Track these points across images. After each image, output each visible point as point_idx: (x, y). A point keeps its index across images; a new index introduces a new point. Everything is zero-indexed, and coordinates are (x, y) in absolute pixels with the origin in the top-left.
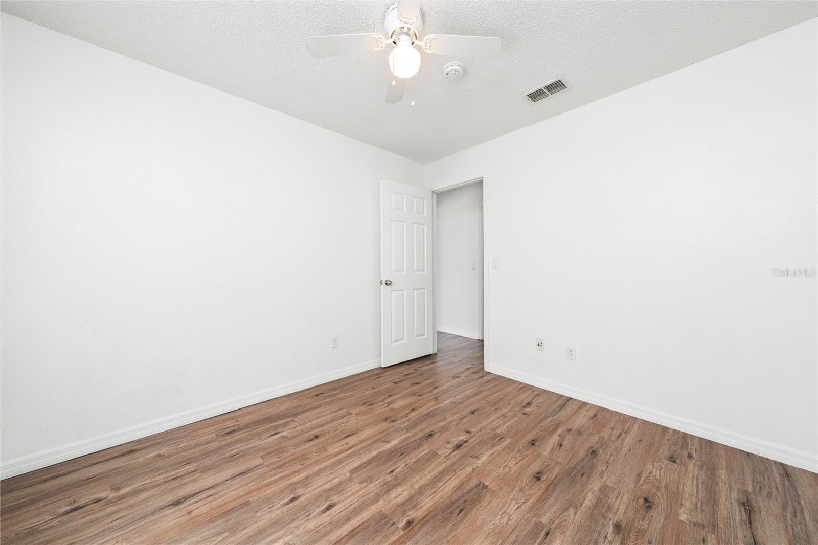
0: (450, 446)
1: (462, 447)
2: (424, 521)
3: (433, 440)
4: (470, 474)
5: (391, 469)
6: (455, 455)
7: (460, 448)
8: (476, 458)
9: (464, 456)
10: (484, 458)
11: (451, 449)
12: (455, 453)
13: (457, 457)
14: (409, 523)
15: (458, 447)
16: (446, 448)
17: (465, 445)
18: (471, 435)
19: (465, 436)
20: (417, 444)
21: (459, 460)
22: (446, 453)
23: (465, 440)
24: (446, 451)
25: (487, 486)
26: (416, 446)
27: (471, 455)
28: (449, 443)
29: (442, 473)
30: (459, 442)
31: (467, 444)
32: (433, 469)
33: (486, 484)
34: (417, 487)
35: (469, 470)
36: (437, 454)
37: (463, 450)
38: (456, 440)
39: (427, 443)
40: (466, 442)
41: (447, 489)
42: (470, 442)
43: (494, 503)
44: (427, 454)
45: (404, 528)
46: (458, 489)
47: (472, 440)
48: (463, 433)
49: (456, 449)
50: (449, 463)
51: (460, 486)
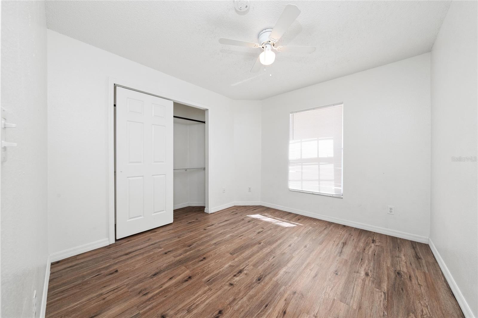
0: (245, 272)
1: (238, 271)
2: (255, 244)
3: (257, 275)
4: (236, 258)
5: (274, 258)
6: (243, 266)
7: (239, 270)
8: (231, 266)
9: (238, 266)
10: (227, 266)
11: (245, 270)
12: (243, 268)
13: (241, 265)
14: (260, 244)
15: (240, 272)
16: (248, 270)
17: (236, 273)
18: (229, 282)
19: (234, 281)
20: (266, 272)
21: (241, 264)
22: (248, 267)
23: (235, 277)
24: (248, 269)
25: (230, 254)
26: (267, 271)
27: (233, 267)
28: (246, 274)
29: (250, 258)
30: (240, 275)
31: (234, 274)
32: (254, 259)
33: (230, 255)
34: (260, 253)
35: (236, 260)
36: (253, 266)
37: (237, 270)
38: (242, 276)
39: (261, 273)
40: (235, 276)
41: (247, 253)
42: (232, 276)
43: (229, 249)
44: (259, 266)
45: (261, 243)
46: (243, 252)
47: (231, 277)
48: (235, 283)
49: (242, 270)
50: (247, 262)
51: (242, 253)
